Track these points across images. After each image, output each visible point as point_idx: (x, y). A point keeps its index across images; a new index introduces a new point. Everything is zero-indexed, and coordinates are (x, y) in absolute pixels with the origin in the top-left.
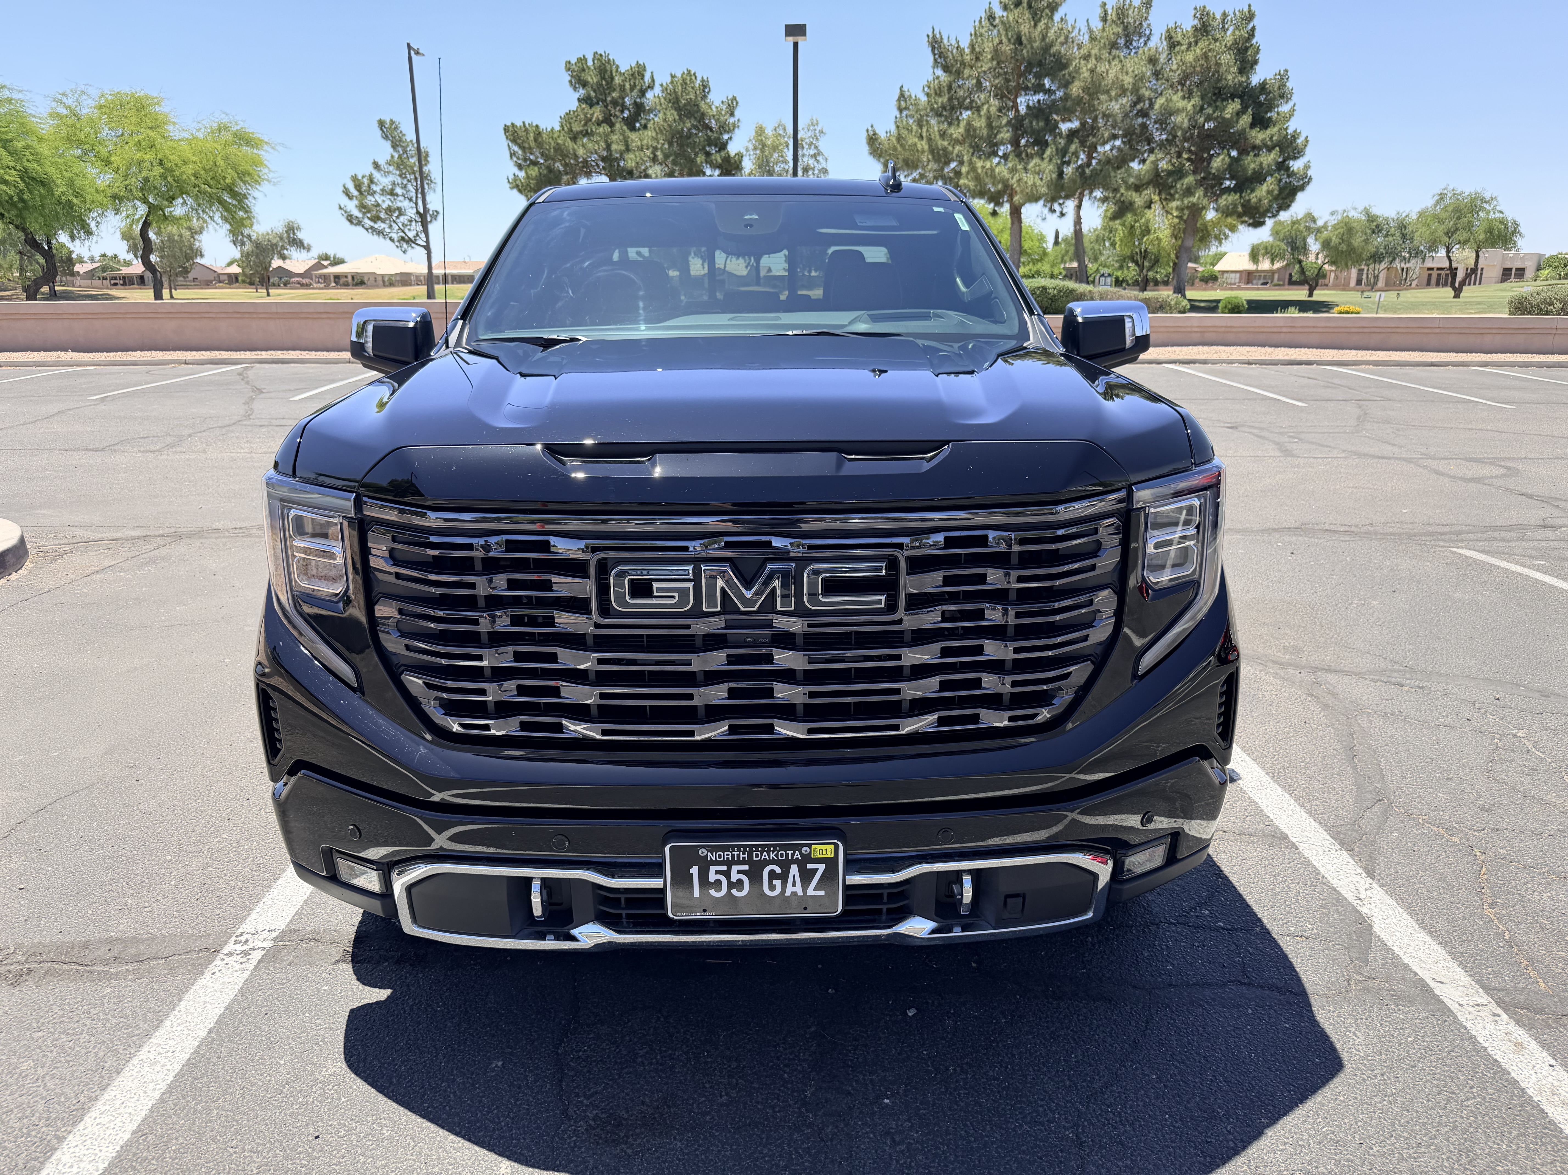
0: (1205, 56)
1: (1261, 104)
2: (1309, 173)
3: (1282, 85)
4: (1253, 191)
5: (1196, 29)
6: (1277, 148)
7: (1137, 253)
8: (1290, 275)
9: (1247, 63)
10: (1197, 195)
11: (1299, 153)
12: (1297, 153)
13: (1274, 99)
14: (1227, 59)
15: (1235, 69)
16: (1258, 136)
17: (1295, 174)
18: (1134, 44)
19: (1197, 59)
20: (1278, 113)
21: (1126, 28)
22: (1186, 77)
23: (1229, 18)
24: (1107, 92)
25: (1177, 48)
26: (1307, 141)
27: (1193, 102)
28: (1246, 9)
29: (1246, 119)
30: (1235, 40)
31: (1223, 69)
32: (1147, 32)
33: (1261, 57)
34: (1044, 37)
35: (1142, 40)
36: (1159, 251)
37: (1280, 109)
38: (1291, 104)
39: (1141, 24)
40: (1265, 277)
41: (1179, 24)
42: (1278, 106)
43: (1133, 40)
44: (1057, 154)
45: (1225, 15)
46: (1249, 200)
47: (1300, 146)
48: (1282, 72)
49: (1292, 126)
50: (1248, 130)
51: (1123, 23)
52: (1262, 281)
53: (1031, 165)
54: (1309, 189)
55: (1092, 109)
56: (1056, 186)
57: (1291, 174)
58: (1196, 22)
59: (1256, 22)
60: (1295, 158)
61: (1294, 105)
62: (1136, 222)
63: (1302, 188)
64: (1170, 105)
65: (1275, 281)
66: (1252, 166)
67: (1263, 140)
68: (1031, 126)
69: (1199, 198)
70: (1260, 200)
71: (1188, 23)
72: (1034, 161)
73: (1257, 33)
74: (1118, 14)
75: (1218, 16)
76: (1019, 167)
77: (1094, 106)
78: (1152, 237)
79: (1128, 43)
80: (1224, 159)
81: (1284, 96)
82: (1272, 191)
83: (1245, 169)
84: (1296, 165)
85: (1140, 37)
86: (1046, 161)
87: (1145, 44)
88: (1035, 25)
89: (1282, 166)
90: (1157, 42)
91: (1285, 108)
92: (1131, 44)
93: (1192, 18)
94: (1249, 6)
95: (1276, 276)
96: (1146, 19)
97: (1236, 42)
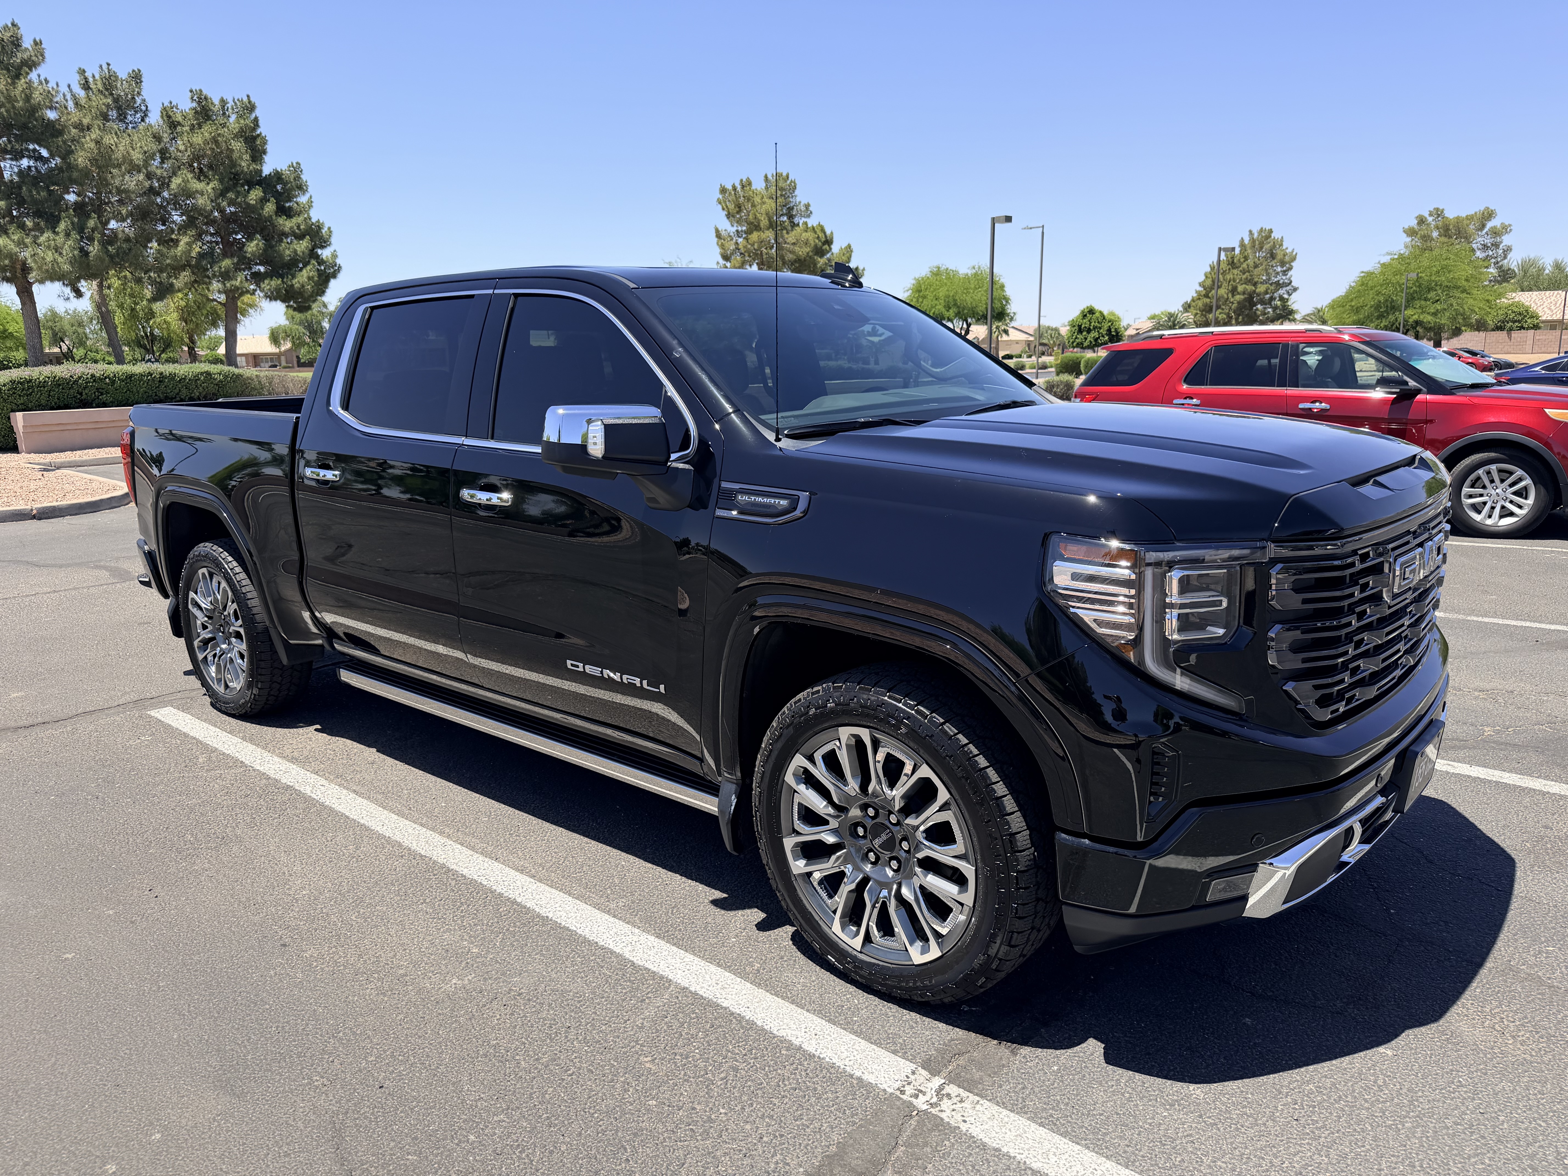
0: (215, 141)
1: (280, 194)
2: (338, 261)
3: (298, 178)
4: (294, 277)
5: (196, 112)
6: (308, 237)
7: (143, 337)
8: (298, 357)
9: (257, 152)
10: (239, 279)
11: (325, 242)
12: (324, 243)
13: (292, 189)
14: (238, 146)
15: (247, 157)
16: (286, 224)
17: (325, 262)
18: (130, 118)
19: (206, 142)
20: (297, 203)
21: (116, 100)
22: (197, 157)
23: (229, 105)
24: (119, 166)
25: (179, 129)
26: (331, 232)
27: (211, 185)
28: (245, 99)
29: (270, 208)
30: (241, 128)
31: (235, 155)
32: (143, 108)
33: (269, 147)
34: (28, 98)
35: (138, 116)
36: (169, 334)
37: (299, 199)
38: (307, 196)
39: (133, 98)
40: (272, 360)
41: (174, 103)
42: (296, 197)
43: (127, 114)
44: (74, 229)
45: (223, 102)
46: (292, 285)
47: (326, 236)
48: (295, 165)
49: (315, 215)
50: (274, 217)
51: (112, 94)
52: (270, 364)
53: (42, 239)
54: (341, 276)
55: (103, 183)
56: (81, 263)
57: (321, 262)
58: (194, 105)
59: (257, 112)
60: (322, 247)
61: (311, 197)
62: (136, 304)
63: (334, 275)
64: (188, 186)
65: (284, 363)
66: (287, 252)
67: (291, 228)
68: (32, 196)
69: (241, 282)
70: (303, 286)
71: (186, 105)
72: (46, 235)
73: (261, 123)
74: (105, 84)
75: (216, 101)
76: (28, 241)
77: (106, 180)
78: (158, 320)
79: (122, 117)
80: (258, 244)
81: (301, 188)
82: (313, 277)
83: (281, 256)
84: (325, 253)
85: (136, 112)
86: (62, 235)
87: (143, 120)
88: (14, 83)
89: (313, 254)
90: (155, 118)
91: (303, 199)
92: (125, 118)
93: (190, 101)
94: (248, 96)
95: (283, 358)
96: (139, 94)
97: (242, 130)
